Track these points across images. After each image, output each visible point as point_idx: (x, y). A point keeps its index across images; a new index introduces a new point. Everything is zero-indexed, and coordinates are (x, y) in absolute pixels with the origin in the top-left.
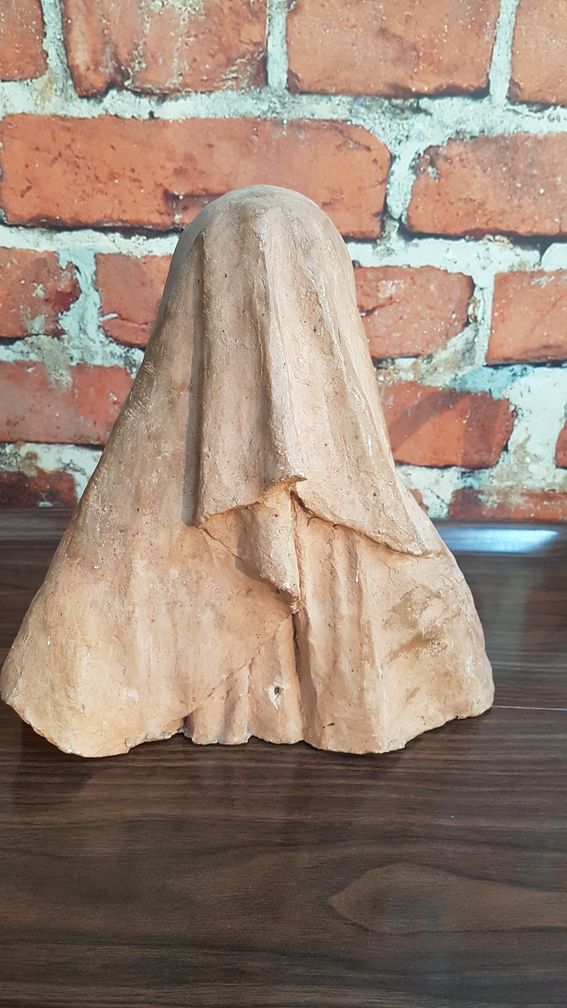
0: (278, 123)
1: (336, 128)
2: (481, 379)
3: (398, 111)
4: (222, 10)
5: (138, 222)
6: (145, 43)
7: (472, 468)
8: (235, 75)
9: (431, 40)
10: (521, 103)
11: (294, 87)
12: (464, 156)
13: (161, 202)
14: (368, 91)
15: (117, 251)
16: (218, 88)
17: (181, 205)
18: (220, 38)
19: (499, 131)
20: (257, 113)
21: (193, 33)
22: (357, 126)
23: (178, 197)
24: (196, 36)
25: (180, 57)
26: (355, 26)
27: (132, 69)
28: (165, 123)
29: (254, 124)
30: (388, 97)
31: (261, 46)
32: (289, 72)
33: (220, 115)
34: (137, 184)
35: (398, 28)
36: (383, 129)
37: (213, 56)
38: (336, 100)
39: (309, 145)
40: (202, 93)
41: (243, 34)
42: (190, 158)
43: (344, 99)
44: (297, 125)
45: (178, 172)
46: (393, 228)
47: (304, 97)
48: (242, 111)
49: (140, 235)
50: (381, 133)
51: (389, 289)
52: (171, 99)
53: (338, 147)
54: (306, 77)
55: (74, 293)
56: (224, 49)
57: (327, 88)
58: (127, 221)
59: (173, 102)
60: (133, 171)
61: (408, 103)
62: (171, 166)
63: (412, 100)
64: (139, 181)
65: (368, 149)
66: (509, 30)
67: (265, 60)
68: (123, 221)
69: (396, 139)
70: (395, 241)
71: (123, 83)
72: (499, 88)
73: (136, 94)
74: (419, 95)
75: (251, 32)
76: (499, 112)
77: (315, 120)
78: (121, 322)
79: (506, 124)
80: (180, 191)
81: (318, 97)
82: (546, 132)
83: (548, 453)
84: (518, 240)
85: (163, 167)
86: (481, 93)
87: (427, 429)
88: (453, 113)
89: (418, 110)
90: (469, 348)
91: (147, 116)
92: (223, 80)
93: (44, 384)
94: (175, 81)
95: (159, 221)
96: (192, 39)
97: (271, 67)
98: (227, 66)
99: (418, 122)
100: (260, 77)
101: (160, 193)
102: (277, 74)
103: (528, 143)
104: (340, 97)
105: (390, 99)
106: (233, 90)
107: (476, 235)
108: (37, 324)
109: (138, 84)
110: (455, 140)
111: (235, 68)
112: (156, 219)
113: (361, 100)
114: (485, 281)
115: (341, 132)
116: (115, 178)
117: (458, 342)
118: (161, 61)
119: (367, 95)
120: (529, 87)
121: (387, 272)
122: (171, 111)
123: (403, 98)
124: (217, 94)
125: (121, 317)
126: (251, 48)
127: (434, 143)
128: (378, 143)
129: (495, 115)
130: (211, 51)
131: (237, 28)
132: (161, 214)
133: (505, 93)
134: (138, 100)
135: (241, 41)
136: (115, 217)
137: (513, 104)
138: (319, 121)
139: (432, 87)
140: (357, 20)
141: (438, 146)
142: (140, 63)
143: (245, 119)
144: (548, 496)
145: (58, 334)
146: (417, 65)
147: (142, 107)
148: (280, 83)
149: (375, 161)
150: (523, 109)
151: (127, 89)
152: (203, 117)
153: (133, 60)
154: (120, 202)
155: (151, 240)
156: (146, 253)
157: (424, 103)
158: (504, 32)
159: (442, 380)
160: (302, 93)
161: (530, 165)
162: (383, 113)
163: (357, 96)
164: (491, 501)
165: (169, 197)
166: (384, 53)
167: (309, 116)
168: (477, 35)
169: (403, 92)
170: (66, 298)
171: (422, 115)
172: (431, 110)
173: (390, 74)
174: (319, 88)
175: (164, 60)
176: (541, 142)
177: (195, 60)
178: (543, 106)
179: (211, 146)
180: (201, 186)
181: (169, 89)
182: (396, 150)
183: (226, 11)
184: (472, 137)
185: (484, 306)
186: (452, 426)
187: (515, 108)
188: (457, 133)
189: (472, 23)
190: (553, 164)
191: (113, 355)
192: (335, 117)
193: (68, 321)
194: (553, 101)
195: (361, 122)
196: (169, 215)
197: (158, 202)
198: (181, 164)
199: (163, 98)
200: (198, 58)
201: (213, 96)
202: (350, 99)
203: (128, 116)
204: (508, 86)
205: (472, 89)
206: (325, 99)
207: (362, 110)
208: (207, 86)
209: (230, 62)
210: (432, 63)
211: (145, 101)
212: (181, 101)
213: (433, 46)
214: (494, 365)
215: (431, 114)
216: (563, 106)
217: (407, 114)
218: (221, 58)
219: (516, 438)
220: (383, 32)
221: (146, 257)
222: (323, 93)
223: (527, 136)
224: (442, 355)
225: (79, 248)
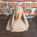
2: (30, 9)
7: (29, 13)
46: (25, 1)
51: (25, 4)
70: (25, 2)
90: (30, 7)
93: (5, 10)
108: (5, 7)
114: (31, 4)
121: (25, 3)
145: (6, 7)
159: (28, 9)
164: (30, 15)
170: (6, 5)
193: (6, 6)
219: (32, 12)
224: (28, 8)
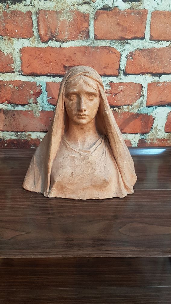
0: (92, 47)
1: (107, 48)
2: (145, 110)
3: (122, 43)
4: (78, 20)
5: (57, 74)
6: (58, 28)
7: (143, 133)
8: (81, 36)
9: (130, 26)
10: (153, 40)
11: (96, 38)
12: (139, 54)
13: (63, 69)
14: (115, 39)
15: (52, 81)
16: (77, 39)
17: (68, 69)
18: (77, 27)
19: (148, 47)
20: (87, 45)
21: (70, 25)
22: (112, 47)
23: (67, 67)
24: (71, 26)
25: (67, 32)
26: (111, 23)
27: (55, 35)
28: (64, 48)
29: (86, 48)
30: (120, 40)
31: (88, 28)
32: (95, 35)
33: (77, 46)
34: (57, 64)
35: (122, 23)
36: (119, 48)
37: (76, 31)
38: (107, 41)
39: (100, 53)
40: (73, 40)
41: (83, 25)
42: (70, 57)
43: (109, 41)
44: (97, 48)
45: (67, 60)
46: (121, 73)
47: (99, 41)
48: (83, 45)
49: (57, 77)
50: (118, 49)
51: (121, 88)
52: (65, 42)
53: (107, 53)
54: (99, 36)
55: (41, 92)
56: (78, 29)
57: (105, 38)
58: (54, 74)
59: (66, 43)
60: (56, 60)
61: (125, 41)
62: (65, 59)
63: (126, 41)
64: (57, 63)
65: (115, 53)
66: (150, 23)
67: (89, 32)
68: (53, 74)
69: (122, 50)
70: (122, 76)
71: (53, 38)
72: (147, 37)
73: (57, 41)
74: (128, 39)
75: (85, 25)
76: (147, 43)
77: (101, 46)
78: (52, 99)
79: (149, 46)
80: (67, 65)
81: (102, 41)
82: (159, 47)
83: (163, 129)
84: (153, 75)
85: (63, 59)
86: (143, 38)
87: (131, 124)
88: (136, 44)
89: (127, 43)
90: (142, 102)
91: (59, 47)
92: (78, 37)
93: (33, 116)
94: (66, 38)
95: (62, 73)
96: (70, 27)
97: (90, 33)
98: (79, 34)
99: (127, 46)
100: (88, 36)
101: (62, 66)
102: (92, 35)
103: (155, 50)
104: (108, 40)
105: (120, 41)
106: (81, 39)
107: (143, 74)
108: (31, 101)
109: (57, 39)
110: (137, 50)
111: (81, 34)
112: (61, 73)
113: (113, 41)
114: (145, 85)
115: (108, 49)
116: (51, 63)
117: (139, 101)
118: (62, 33)
119: (114, 40)
120: (155, 36)
121: (120, 84)
122: (65, 45)
123: (123, 40)
124: (77, 41)
125: (52, 98)
126: (85, 29)
127: (131, 51)
128: (117, 51)
129: (147, 44)
130: (75, 30)
131: (82, 24)
132: (63, 71)
133: (149, 38)
134: (57, 43)
135: (83, 27)
136: (51, 72)
137: (151, 41)
138: (102, 47)
139: (131, 37)
140: (112, 21)
141: (133, 52)
142: (57, 33)
143: (84, 47)
144: (163, 140)
145: (36, 103)
146: (127, 32)
147: (58, 44)
148: (92, 38)
149: (117, 56)
150: (153, 42)
151: (54, 40)
152: (73, 46)
153: (55, 33)
154: (52, 69)
155: (60, 78)
156: (59, 81)
157: (129, 41)
158: (148, 23)
159: (135, 111)
160: (98, 40)
161: (156, 56)
162: (119, 44)
163: (112, 40)
164: (148, 142)
165: (65, 67)
166: (119, 29)
167: (100, 45)
168: (142, 24)
169: (123, 39)
170: (39, 93)
171: (128, 44)
172: (131, 43)
173: (120, 34)
174: (102, 38)
175: (63, 33)
176: (159, 50)
177: (71, 32)
178: (159, 41)
179: (75, 54)
180: (73, 64)
181: (64, 40)
182: (122, 53)
183: (79, 20)
184: (141, 49)
185: (145, 92)
186: (138, 122)
187: (152, 42)
188: (137, 48)
189: (140, 21)
190: (162, 55)
191: (50, 108)
192: (106, 45)
193: (39, 100)
194: (161, 40)
195: (113, 46)
196: (65, 72)
197: (62, 68)
198: (68, 58)
199: (63, 42)
200: (72, 32)
201: (76, 41)
202: (110, 41)
203: (54, 47)
204: (149, 36)
205: (141, 37)
206: (104, 41)
207: (113, 43)
208: (74, 39)
209: (80, 32)
210: (130, 31)
211: (58, 43)
212: (68, 43)
213: (131, 27)
214: (148, 106)
215: (131, 44)
216: (163, 41)
217: (125, 44)
218: (78, 31)
219: (154, 125)
220: (118, 24)
221: (59, 82)
222: (103, 40)
223: (155, 49)
224: (135, 105)
225: (42, 81)
